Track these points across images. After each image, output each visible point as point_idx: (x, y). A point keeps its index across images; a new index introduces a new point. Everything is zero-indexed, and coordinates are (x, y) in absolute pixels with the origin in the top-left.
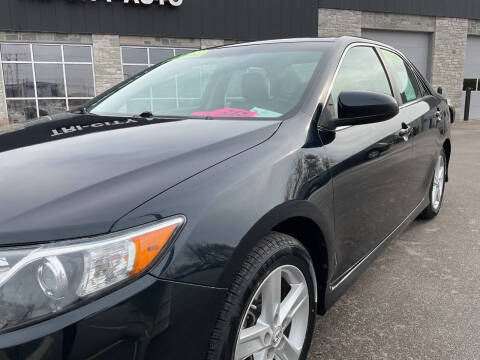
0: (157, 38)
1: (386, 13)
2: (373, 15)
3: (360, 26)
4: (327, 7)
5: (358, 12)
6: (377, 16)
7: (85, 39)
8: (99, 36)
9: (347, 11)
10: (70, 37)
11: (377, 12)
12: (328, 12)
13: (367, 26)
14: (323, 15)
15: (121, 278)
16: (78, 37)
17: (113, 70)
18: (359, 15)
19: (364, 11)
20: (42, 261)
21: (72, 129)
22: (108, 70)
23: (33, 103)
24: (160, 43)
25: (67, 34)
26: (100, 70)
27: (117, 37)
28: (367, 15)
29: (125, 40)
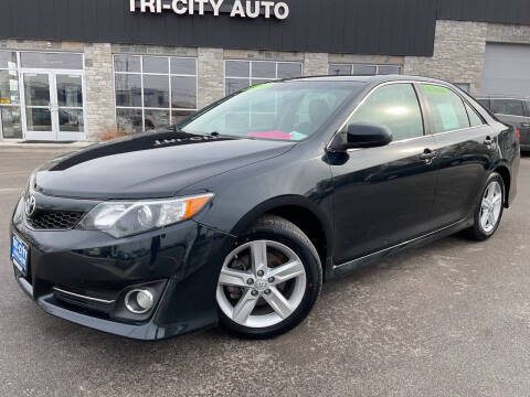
0: (261, 51)
1: (518, 25)
2: (502, 27)
3: (484, 39)
4: (446, 18)
5: (482, 24)
6: (506, 28)
7: (191, 52)
8: (205, 50)
9: (470, 23)
10: (177, 50)
11: (506, 24)
12: (448, 23)
13: (493, 39)
14: (441, 27)
15: (178, 220)
16: (185, 50)
17: (215, 83)
18: (484, 27)
19: (490, 22)
20: (141, 207)
21: (173, 141)
22: (210, 83)
23: (140, 112)
24: (262, 56)
25: (174, 46)
26: (204, 83)
27: (221, 50)
28: (494, 26)
29: (229, 53)
